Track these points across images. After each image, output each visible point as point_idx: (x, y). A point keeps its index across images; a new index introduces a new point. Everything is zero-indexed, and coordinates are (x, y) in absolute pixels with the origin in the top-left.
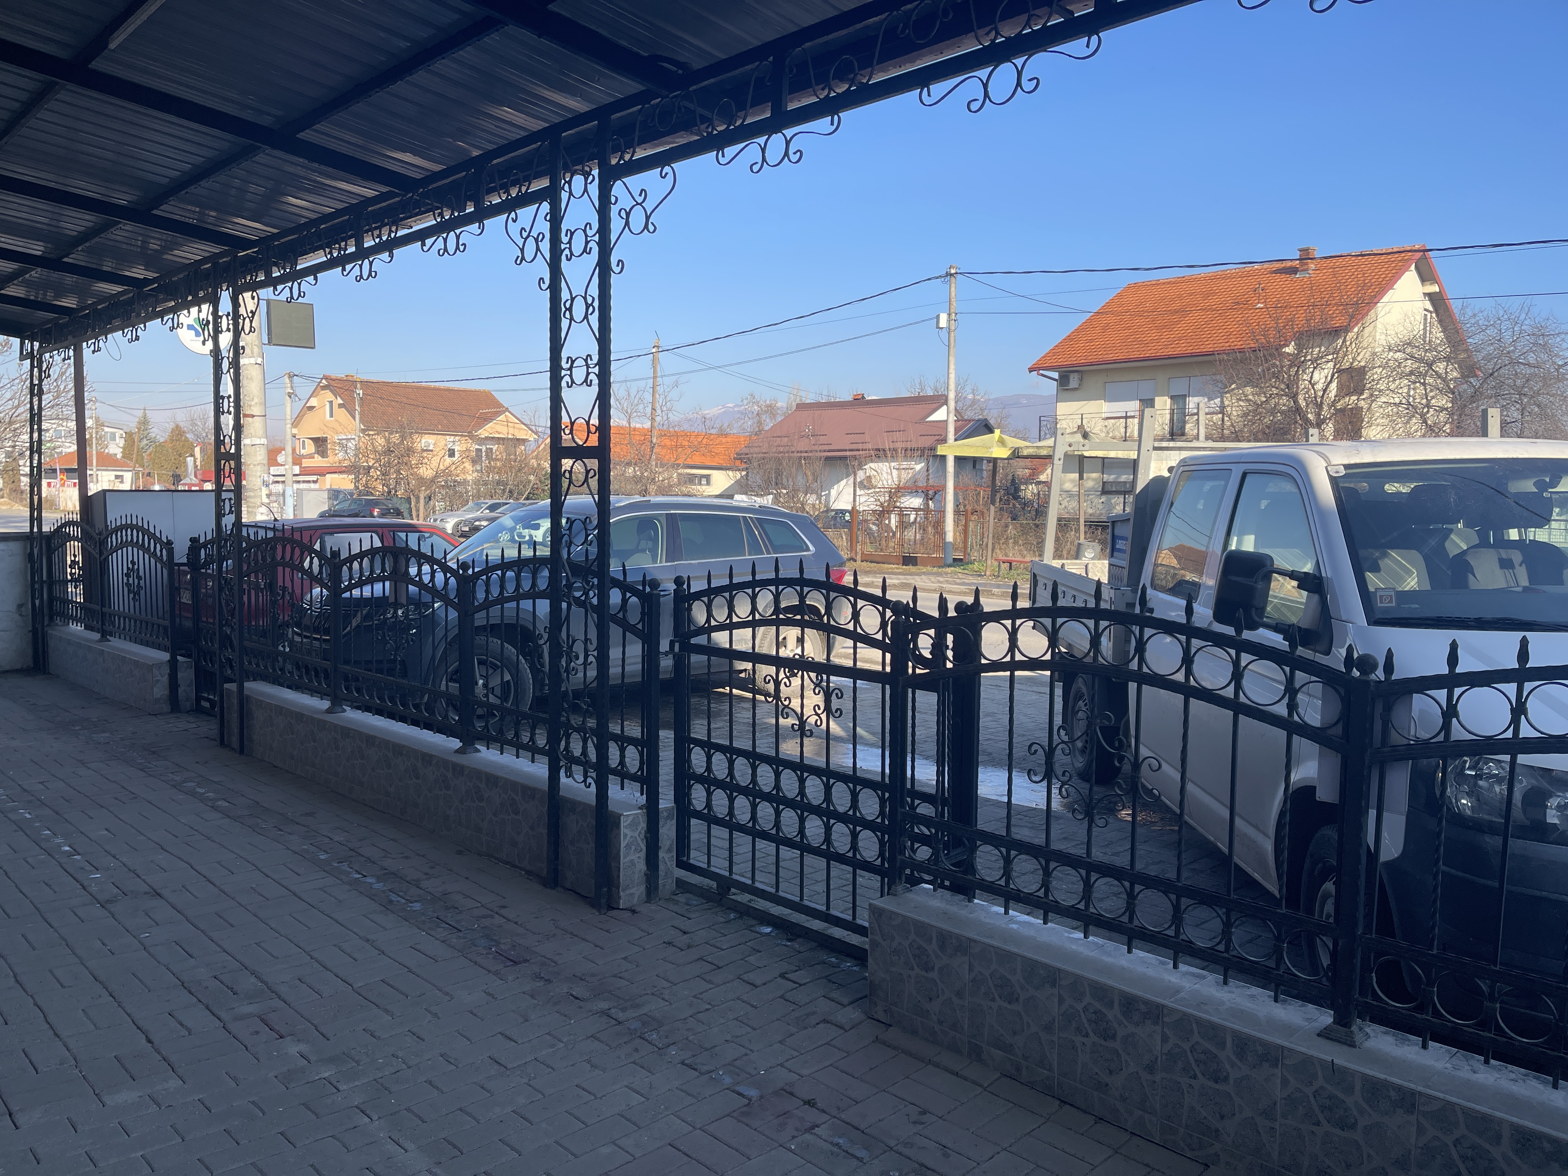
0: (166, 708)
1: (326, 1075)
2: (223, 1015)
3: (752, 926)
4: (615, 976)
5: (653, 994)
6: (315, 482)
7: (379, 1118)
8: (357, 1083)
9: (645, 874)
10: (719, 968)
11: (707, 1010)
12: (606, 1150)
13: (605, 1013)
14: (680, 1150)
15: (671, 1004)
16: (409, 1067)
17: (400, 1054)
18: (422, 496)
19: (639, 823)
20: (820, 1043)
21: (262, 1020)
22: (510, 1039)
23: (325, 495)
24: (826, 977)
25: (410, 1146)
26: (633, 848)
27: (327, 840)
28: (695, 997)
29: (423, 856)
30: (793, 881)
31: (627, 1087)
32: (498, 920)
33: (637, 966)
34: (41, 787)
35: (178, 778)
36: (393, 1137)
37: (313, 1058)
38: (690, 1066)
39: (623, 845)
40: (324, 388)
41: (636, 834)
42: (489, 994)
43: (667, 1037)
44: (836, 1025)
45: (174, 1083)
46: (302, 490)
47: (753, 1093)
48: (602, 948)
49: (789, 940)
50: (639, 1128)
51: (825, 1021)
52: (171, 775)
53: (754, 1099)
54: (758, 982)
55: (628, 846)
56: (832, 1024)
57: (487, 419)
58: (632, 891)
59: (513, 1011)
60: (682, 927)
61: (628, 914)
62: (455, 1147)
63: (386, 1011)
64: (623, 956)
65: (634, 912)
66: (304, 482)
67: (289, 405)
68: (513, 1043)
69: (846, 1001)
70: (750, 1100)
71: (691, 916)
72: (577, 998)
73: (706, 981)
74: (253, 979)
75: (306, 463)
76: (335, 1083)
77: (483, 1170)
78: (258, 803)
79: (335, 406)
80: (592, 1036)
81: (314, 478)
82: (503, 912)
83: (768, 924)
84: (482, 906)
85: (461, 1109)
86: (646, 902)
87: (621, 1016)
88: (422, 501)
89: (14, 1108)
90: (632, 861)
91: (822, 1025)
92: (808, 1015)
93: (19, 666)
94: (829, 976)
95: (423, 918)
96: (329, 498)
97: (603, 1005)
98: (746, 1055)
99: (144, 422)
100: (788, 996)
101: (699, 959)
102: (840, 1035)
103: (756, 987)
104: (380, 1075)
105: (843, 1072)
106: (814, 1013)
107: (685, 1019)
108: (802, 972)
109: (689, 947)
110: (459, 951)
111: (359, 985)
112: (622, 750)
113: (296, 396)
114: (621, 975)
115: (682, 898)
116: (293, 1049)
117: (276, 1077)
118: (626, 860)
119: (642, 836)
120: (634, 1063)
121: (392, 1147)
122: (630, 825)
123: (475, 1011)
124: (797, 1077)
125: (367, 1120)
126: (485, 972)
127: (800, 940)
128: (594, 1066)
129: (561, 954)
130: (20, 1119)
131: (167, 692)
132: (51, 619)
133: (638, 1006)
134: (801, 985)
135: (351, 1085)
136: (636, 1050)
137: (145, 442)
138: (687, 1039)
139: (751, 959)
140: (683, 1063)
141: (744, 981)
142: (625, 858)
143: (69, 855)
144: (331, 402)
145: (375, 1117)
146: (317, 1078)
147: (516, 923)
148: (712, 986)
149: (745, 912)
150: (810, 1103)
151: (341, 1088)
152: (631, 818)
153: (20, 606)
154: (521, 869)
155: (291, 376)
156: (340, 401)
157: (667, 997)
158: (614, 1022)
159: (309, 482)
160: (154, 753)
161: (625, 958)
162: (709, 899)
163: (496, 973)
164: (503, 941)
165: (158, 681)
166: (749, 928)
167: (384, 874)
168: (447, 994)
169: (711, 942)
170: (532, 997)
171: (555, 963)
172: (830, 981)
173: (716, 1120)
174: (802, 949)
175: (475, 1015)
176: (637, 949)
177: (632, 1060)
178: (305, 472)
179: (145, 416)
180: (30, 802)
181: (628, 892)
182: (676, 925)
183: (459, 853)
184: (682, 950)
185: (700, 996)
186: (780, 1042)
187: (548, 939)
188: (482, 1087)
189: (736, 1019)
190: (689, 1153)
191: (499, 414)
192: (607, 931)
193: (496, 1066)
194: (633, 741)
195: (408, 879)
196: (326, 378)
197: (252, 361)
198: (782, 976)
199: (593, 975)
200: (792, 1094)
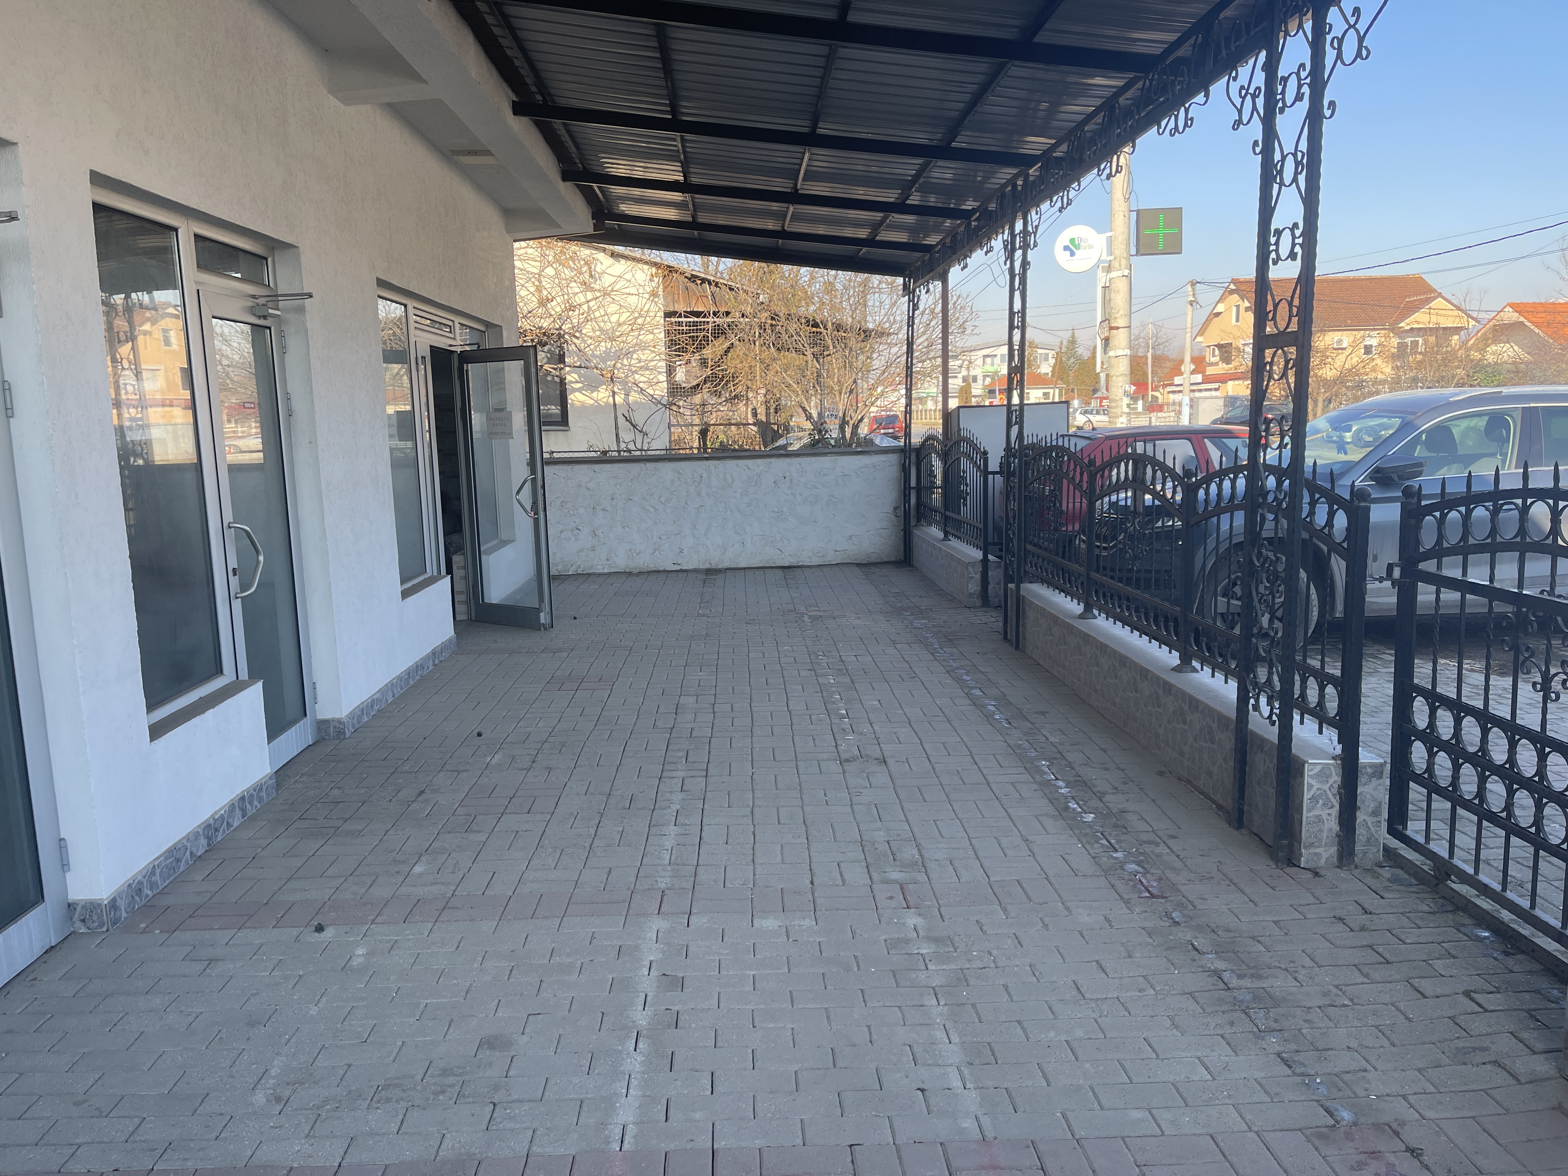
0: (979, 602)
1: (924, 951)
2: (875, 875)
3: (1464, 925)
4: (1253, 938)
5: (1286, 970)
6: (1216, 389)
7: (946, 1004)
8: (945, 967)
9: (1337, 835)
10: (1388, 962)
11: (1345, 1006)
12: (1135, 1114)
13: (1217, 974)
14: (1218, 1146)
15: (1302, 986)
16: (996, 967)
17: (994, 952)
18: (1320, 400)
19: (1331, 774)
20: (1474, 1087)
21: (902, 889)
22: (1103, 970)
23: (1221, 402)
24: (1528, 1011)
25: (955, 1039)
26: (1321, 802)
27: (1043, 739)
28: (1337, 987)
29: (1123, 770)
30: (1556, 883)
31: (1199, 1058)
32: (1162, 849)
33: (1286, 934)
34: (854, 659)
35: (954, 665)
36: (947, 1026)
37: (921, 934)
38: (1285, 1062)
39: (1307, 796)
40: (1232, 292)
41: (1326, 787)
42: (1107, 919)
43: (1276, 1021)
44: (1509, 1072)
45: (809, 922)
46: (1198, 398)
47: (1346, 1115)
48: (1256, 905)
49: (1507, 954)
50: (1187, 1105)
51: (1495, 1063)
52: (951, 661)
53: (1344, 1123)
54: (1429, 992)
55: (1314, 798)
56: (1505, 1069)
57: (1413, 308)
58: (1318, 850)
59: (1122, 944)
60: (1366, 906)
61: (1310, 875)
62: (993, 1054)
63: (1005, 910)
64: (1275, 919)
65: (1316, 874)
66: (1206, 390)
67: (1190, 313)
68: (1103, 975)
69: (1539, 1046)
70: (1337, 1122)
71: (1385, 895)
72: (1197, 950)
73: (1362, 973)
74: (915, 852)
75: (1210, 371)
76: (927, 961)
77: (1005, 1086)
78: (1005, 695)
79: (1242, 310)
80: (1190, 994)
81: (1216, 385)
82: (1171, 842)
83: (1487, 928)
84: (1153, 831)
85: (1019, 1022)
86: (1338, 867)
87: (1234, 982)
88: (1320, 404)
89: (694, 910)
90: (1319, 817)
91: (1488, 1067)
92: (1474, 1049)
93: (893, 559)
94: (1535, 1010)
95: (1088, 831)
96: (1225, 406)
97: (1220, 965)
98: (1365, 1070)
99: (1073, 342)
100: (1461, 1020)
101: (1367, 946)
102: (1509, 1085)
103: (1425, 997)
104: (968, 966)
105: (1485, 1130)
106: (1486, 1049)
107: (1310, 1008)
108: (1498, 996)
109: (1363, 929)
110: (1103, 871)
111: (995, 879)
112: (1322, 689)
113: (1198, 303)
114: (1261, 939)
115: (1386, 873)
116: (912, 920)
117: (885, 941)
118: (1311, 814)
119: (1335, 791)
120: (1222, 1036)
121: (940, 1035)
122: (1317, 775)
123: (1084, 933)
124: (1417, 1116)
125: (935, 1002)
126: (1117, 897)
127: (1520, 957)
128: (1175, 1026)
129: (1206, 899)
130: (693, 919)
131: (979, 588)
132: (918, 520)
133: (1260, 977)
134: (1486, 1011)
135: (939, 967)
136: (1232, 1024)
137: (1072, 360)
138: (1300, 1030)
139: (1438, 965)
140: (1279, 1055)
141: (1412, 986)
142: (1309, 811)
143: (842, 717)
144: (1238, 307)
145: (942, 1002)
146: (916, 952)
147: (1178, 856)
148: (1366, 980)
149: (1463, 906)
150: (1414, 1152)
151: (929, 967)
152: (1319, 768)
153: (896, 508)
154: (1214, 802)
155: (1193, 284)
156: (1247, 304)
157: (1300, 977)
158: (1222, 986)
159: (1210, 390)
160: (950, 640)
161: (1275, 922)
162: (1422, 882)
163: (1127, 902)
164: (1152, 871)
165: (972, 578)
166: (1458, 927)
167: (1076, 781)
168: (1068, 909)
169: (1394, 932)
170: (1150, 934)
171: (1195, 907)
172: (1532, 1017)
173: (1282, 1130)
174: (1517, 968)
175: (1083, 937)
176: (1297, 916)
177: (1221, 1032)
178: (1207, 380)
179: (1073, 336)
180: (839, 670)
181: (1312, 851)
182: (1360, 902)
183: (1161, 774)
184: (1352, 930)
185: (1344, 988)
186: (1419, 1070)
187: (1201, 881)
188: (1050, 1008)
189: (1377, 1027)
190: (1227, 1153)
191: (1429, 301)
192: (1273, 888)
193: (1075, 992)
194: (1332, 680)
195: (1095, 790)
196: (1234, 281)
197: (1120, 273)
198: (1467, 994)
199: (1228, 930)
200: (1397, 1133)
